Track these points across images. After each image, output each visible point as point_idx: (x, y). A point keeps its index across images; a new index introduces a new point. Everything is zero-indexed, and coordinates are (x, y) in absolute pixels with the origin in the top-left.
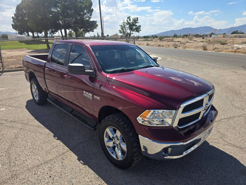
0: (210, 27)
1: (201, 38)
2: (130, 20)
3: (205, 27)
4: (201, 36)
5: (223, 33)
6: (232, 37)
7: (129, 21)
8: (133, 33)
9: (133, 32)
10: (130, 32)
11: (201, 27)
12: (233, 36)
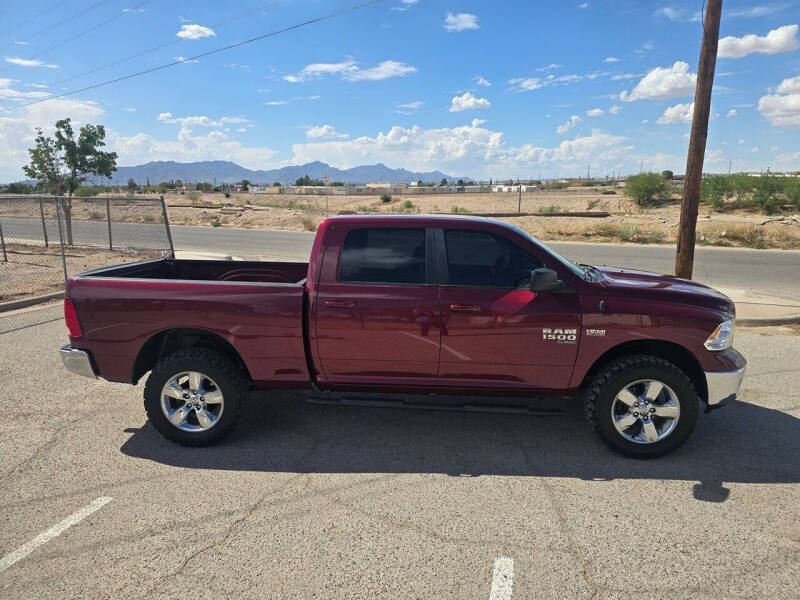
0: (230, 163)
1: (222, 195)
2: (70, 132)
3: (218, 163)
4: (217, 190)
5: (272, 182)
6: (300, 193)
7: (64, 135)
8: (83, 179)
9: (88, 175)
10: (74, 173)
11: (204, 163)
12: (303, 191)
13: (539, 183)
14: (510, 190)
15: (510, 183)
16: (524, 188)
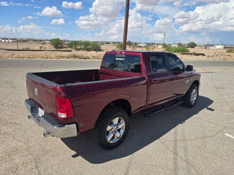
13: (16, 39)
14: (5, 41)
15: (5, 39)
16: (11, 41)
